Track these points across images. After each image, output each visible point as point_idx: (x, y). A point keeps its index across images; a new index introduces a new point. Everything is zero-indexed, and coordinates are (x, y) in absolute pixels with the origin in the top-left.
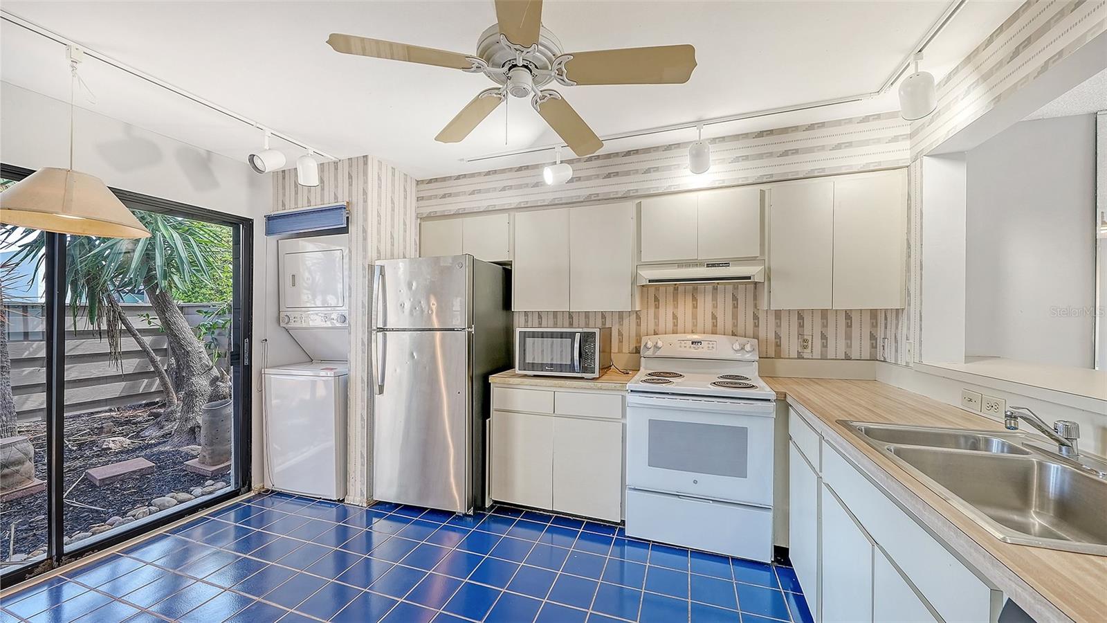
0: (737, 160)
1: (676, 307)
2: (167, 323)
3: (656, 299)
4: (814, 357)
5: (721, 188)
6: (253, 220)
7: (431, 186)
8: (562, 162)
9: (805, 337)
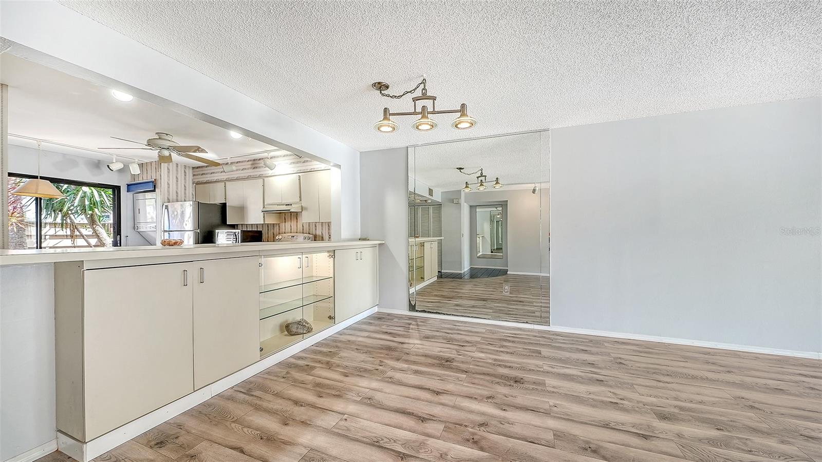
1: (291, 222)
2: (95, 231)
3: (285, 219)
5: (291, 174)
6: (120, 186)
7: (197, 170)
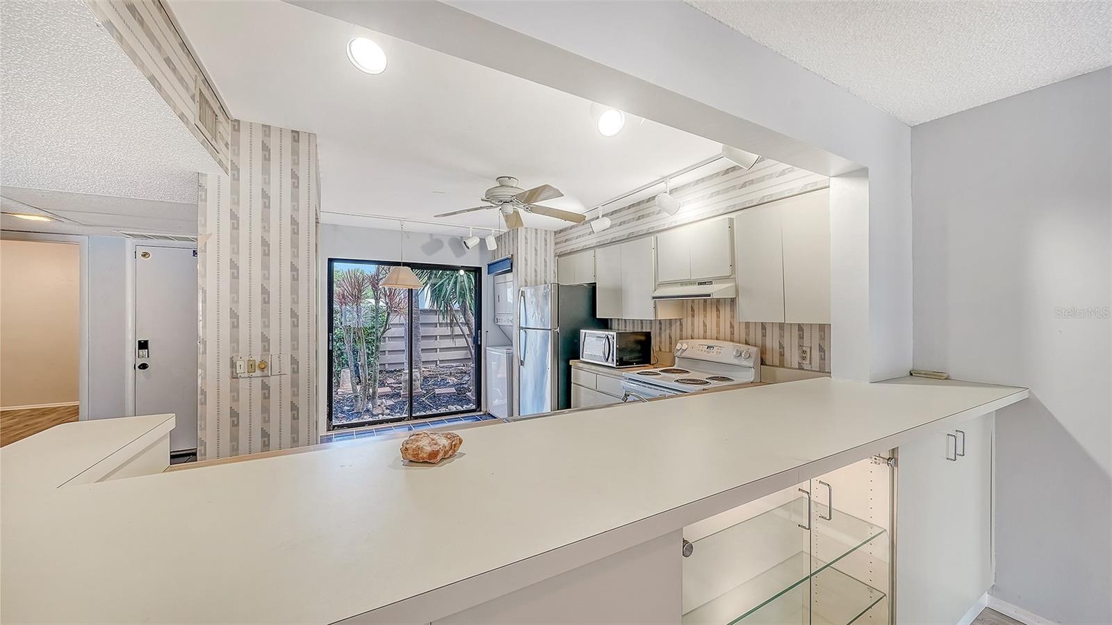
0: (712, 195)
1: (705, 316)
3: (693, 310)
4: (813, 369)
5: (709, 218)
6: (481, 268)
7: (560, 234)
8: (603, 216)
9: (804, 348)
